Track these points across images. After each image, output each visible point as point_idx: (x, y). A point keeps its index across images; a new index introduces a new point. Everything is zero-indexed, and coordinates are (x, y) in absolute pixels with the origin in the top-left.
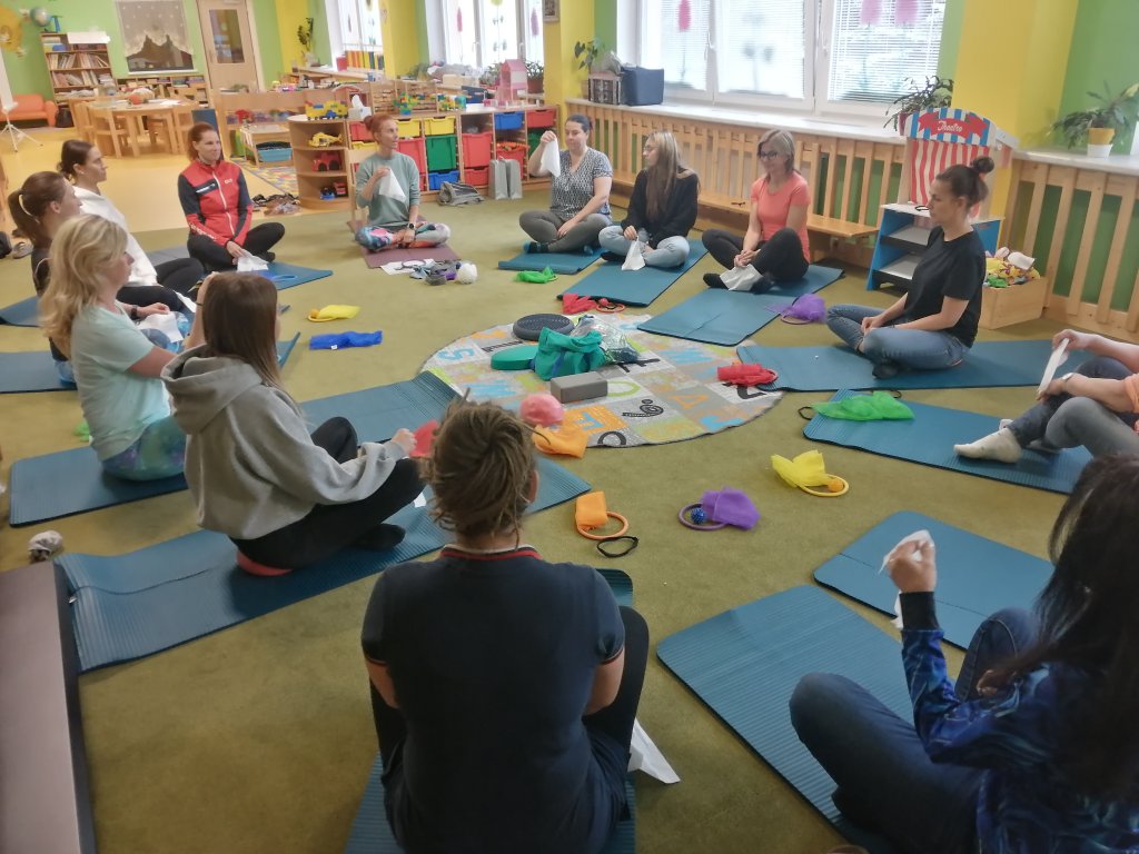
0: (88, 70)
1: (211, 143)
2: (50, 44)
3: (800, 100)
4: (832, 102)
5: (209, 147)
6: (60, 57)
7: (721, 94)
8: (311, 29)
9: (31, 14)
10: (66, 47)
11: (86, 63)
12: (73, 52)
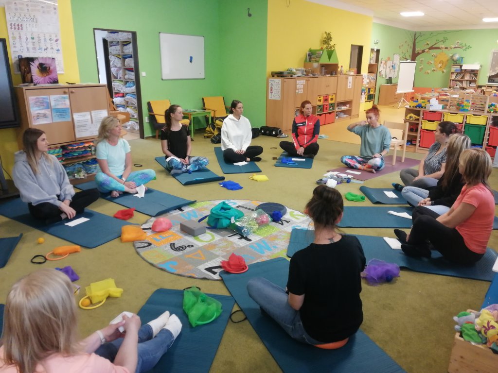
0: (467, 81)
1: (308, 109)
2: (455, 69)
5: (307, 110)
9: (452, 57)
10: (461, 70)
11: (467, 77)
12: (463, 72)
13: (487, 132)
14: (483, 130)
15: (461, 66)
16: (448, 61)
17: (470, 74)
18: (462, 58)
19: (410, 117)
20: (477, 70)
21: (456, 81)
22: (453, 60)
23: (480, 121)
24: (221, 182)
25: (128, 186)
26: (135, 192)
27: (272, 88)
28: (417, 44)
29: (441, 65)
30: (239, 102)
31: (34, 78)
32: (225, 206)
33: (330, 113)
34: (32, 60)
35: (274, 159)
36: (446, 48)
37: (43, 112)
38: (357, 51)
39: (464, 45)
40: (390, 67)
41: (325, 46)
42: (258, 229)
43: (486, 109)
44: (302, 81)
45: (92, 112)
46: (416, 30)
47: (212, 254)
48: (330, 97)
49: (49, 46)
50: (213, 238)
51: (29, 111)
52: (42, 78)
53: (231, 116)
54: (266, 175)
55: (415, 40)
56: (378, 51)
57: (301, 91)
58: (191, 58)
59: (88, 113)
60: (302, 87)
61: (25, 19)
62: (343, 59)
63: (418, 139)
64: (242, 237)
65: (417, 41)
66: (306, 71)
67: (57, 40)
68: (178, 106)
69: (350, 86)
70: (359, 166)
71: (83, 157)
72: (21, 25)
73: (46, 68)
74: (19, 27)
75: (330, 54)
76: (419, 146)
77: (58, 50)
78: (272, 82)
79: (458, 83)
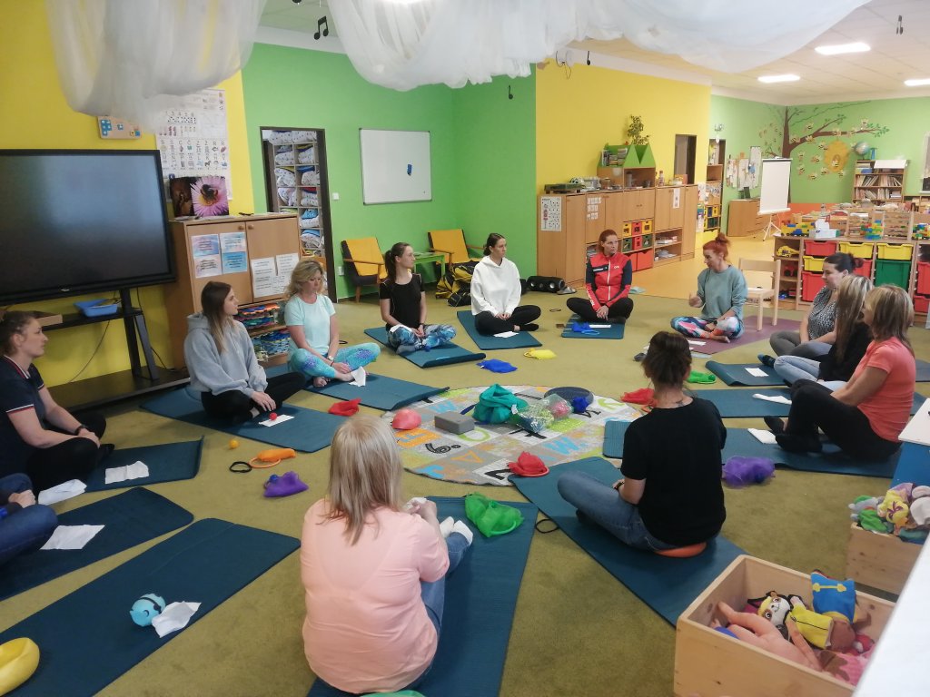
0: (884, 188)
1: (611, 243)
2: (861, 168)
5: (609, 246)
6: (867, 177)
9: (855, 148)
10: (873, 170)
11: (885, 183)
12: (876, 174)
13: (914, 272)
14: (906, 267)
15: (872, 164)
16: (848, 155)
17: (890, 176)
18: (873, 149)
19: (784, 252)
20: (903, 170)
21: (865, 189)
22: (857, 153)
23: (901, 253)
24: (480, 361)
25: (339, 369)
26: (349, 379)
27: (546, 211)
28: (790, 128)
29: (836, 162)
30: (500, 237)
31: (195, 207)
32: (499, 391)
33: (645, 252)
34: (193, 180)
35: (558, 326)
36: (844, 133)
37: (209, 258)
38: (685, 145)
39: (875, 126)
40: (744, 170)
41: (631, 140)
42: (553, 423)
43: (910, 234)
44: (596, 199)
45: (277, 257)
46: (787, 104)
47: (491, 455)
48: (644, 224)
49: (212, 159)
50: (488, 436)
51: (192, 257)
52: (207, 208)
53: (487, 259)
54: (552, 350)
55: (787, 121)
56: (722, 143)
57: (595, 216)
58: (410, 167)
59: (271, 260)
60: (596, 208)
61: (180, 120)
62: (663, 160)
63: (799, 288)
64: (531, 433)
65: (790, 123)
66: (600, 182)
67: (223, 150)
68: (406, 245)
69: (676, 205)
70: (701, 332)
71: (262, 328)
72: (175, 130)
73: (213, 191)
74: (172, 131)
75: (641, 151)
76: (802, 299)
77: (225, 165)
78: (545, 202)
79: (869, 193)
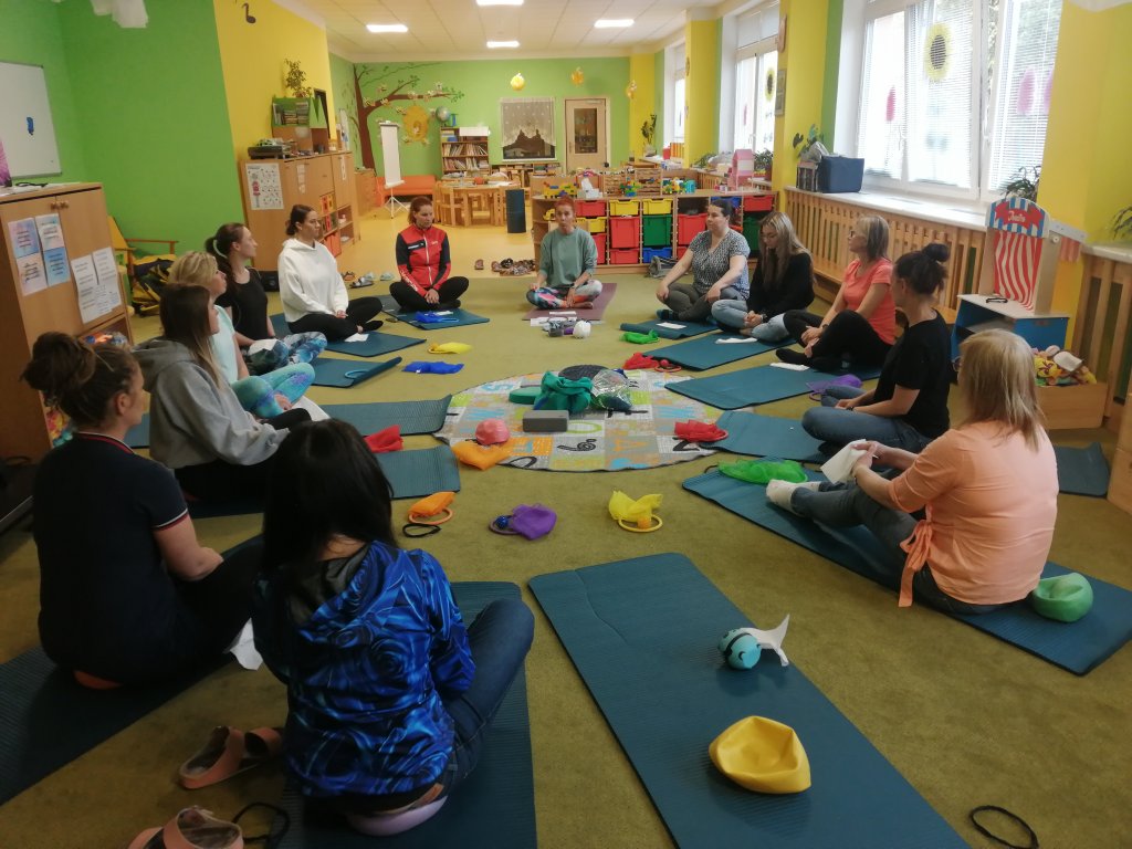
0: (471, 158)
1: (425, 215)
2: (446, 136)
3: (967, 190)
4: (991, 192)
5: (423, 217)
6: (453, 145)
7: (910, 183)
8: (654, 125)
9: (436, 113)
10: (458, 138)
11: (471, 152)
12: (461, 142)
13: (675, 225)
15: (457, 131)
16: (428, 121)
17: (475, 144)
18: (454, 116)
20: (486, 138)
21: (453, 158)
22: (440, 120)
23: (662, 208)
27: (255, 183)
28: (362, 90)
29: (416, 130)
36: (420, 97)
37: (32, 260)
38: (321, 99)
39: (449, 89)
43: (662, 190)
45: (95, 253)
46: (354, 60)
51: (14, 261)
53: (292, 243)
58: (30, 121)
59: (89, 259)
60: (303, 178)
65: (360, 83)
75: (316, 107)
78: (253, 171)
79: (458, 163)
